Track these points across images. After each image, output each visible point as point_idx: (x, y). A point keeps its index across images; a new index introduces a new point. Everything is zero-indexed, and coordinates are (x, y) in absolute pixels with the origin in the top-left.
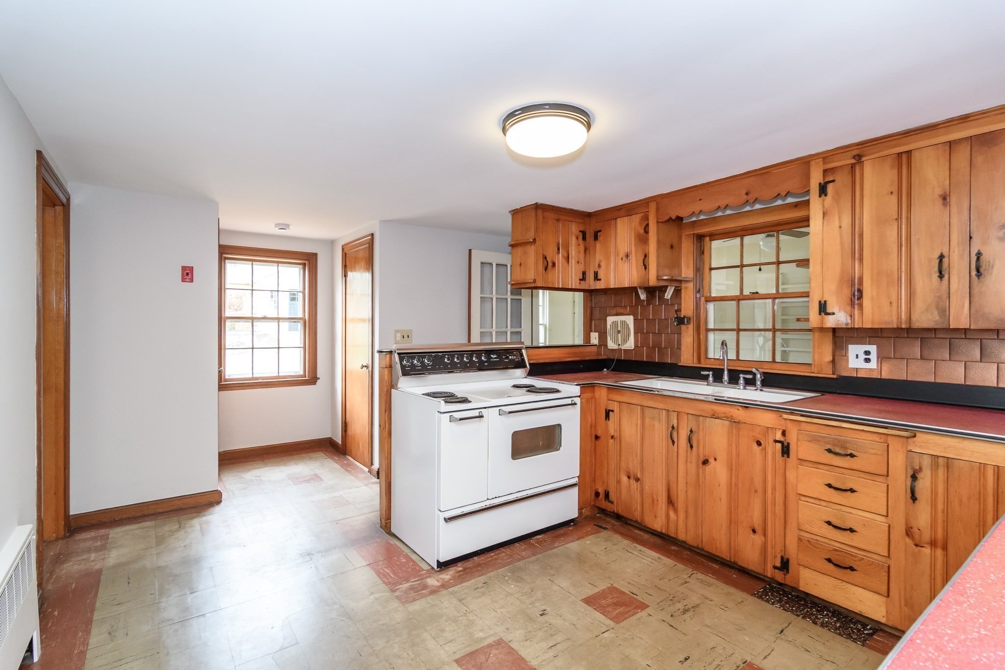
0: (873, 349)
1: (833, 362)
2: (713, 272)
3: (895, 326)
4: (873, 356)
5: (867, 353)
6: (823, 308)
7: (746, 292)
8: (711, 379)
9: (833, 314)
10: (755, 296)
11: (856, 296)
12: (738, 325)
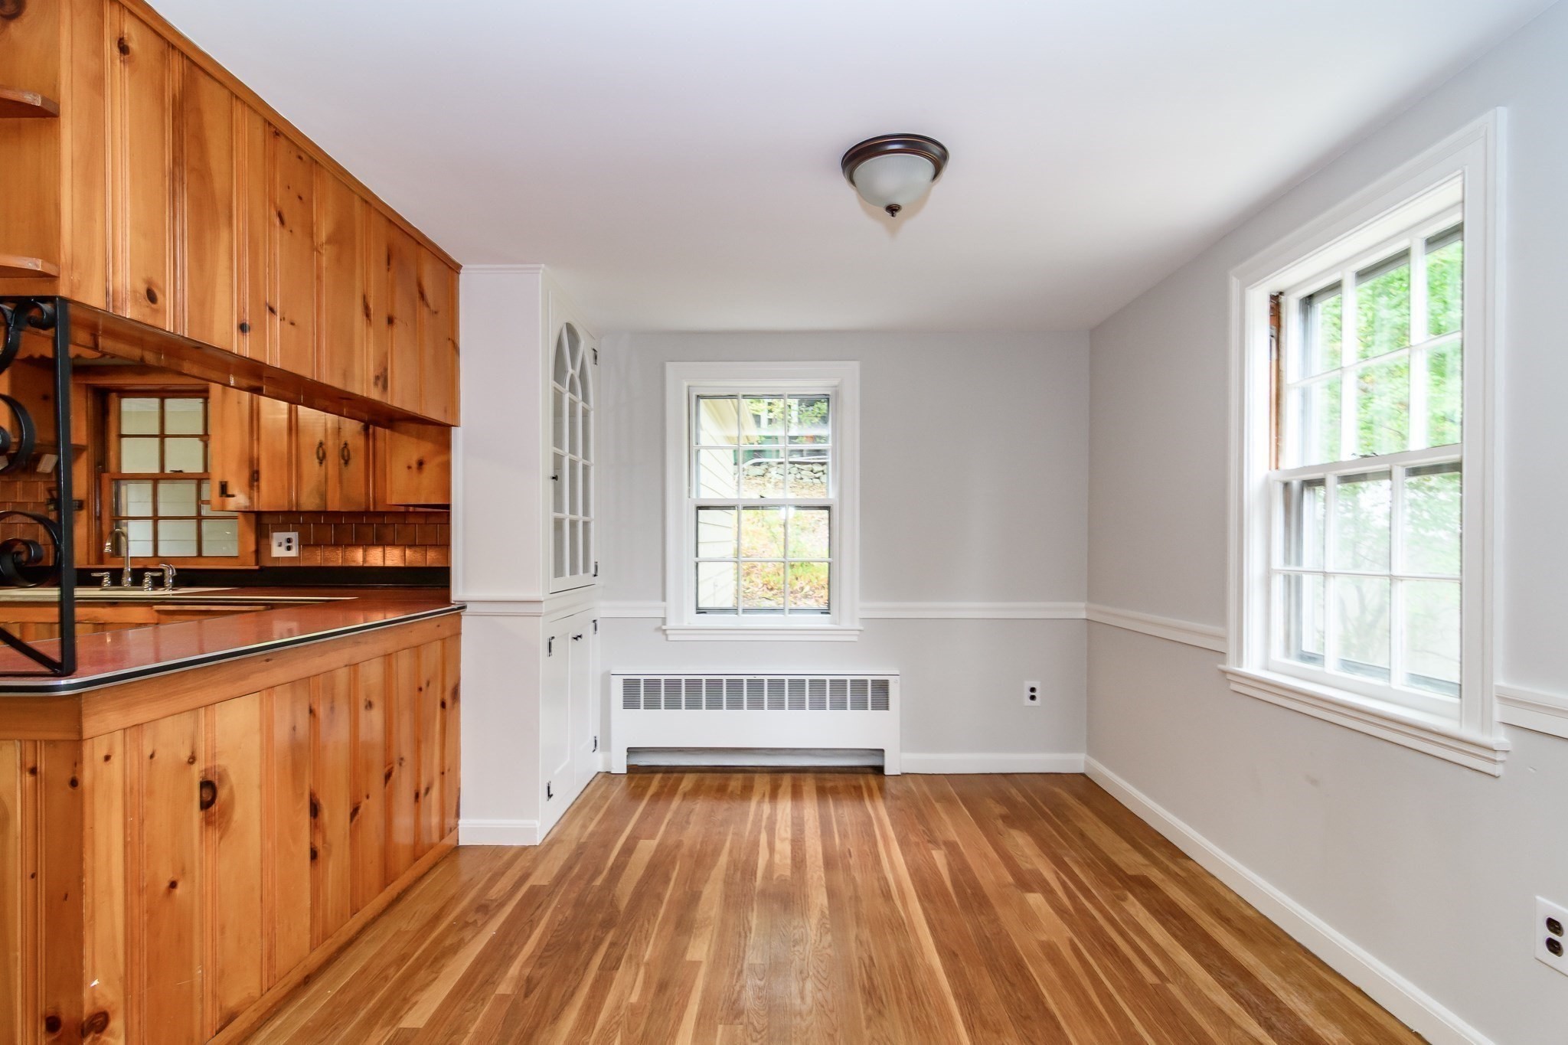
0: (294, 535)
1: (257, 552)
2: (124, 441)
3: (286, 509)
4: (295, 545)
5: (289, 540)
6: (224, 489)
7: (168, 470)
8: (106, 580)
9: (233, 496)
10: (178, 476)
11: (254, 477)
12: (155, 509)
